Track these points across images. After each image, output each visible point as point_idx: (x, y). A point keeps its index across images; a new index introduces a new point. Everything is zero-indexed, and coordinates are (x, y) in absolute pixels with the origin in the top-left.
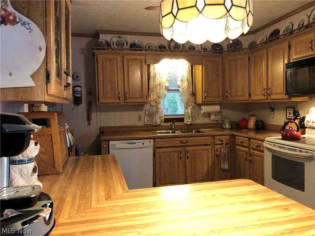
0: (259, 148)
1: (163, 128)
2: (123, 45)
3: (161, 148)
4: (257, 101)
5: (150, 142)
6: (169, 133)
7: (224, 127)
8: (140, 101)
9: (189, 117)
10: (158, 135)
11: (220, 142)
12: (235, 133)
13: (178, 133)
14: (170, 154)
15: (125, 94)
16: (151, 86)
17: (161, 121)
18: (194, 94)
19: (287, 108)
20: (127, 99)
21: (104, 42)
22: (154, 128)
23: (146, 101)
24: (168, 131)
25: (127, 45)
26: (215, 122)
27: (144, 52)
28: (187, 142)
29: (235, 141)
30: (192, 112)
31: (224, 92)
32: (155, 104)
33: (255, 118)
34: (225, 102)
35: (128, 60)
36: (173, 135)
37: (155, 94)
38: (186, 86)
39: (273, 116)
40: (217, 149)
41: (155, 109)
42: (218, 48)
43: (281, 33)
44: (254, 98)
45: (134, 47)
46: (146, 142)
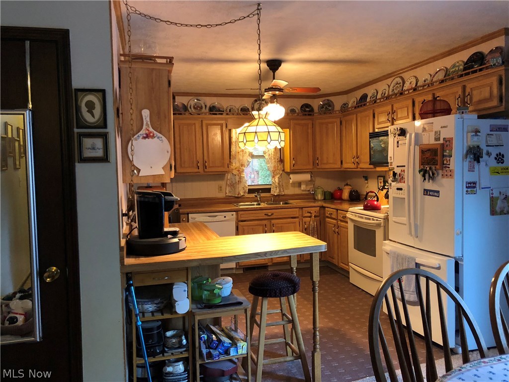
0: (345, 219)
1: (246, 200)
2: (201, 108)
3: (245, 221)
4: (349, 170)
5: (232, 215)
6: (254, 205)
7: (317, 198)
8: (221, 170)
9: (276, 187)
10: (241, 207)
11: (309, 215)
12: (325, 205)
13: (263, 205)
14: (254, 227)
15: (204, 163)
16: (233, 153)
17: (245, 192)
18: (281, 161)
19: (378, 177)
20: (206, 168)
21: (180, 105)
22: (237, 200)
23: (227, 169)
24: (253, 203)
25: (206, 108)
26: (307, 192)
27: (224, 116)
28: (272, 214)
29: (324, 213)
30: (279, 181)
31: (315, 158)
32: (238, 172)
33: (350, 187)
34: (315, 170)
35: (207, 125)
36: (257, 208)
37: (237, 162)
38: (272, 152)
39: (367, 185)
40: (305, 222)
41: (237, 178)
42: (307, 109)
43: (368, 100)
44: (345, 165)
45: (213, 110)
46: (228, 215)
